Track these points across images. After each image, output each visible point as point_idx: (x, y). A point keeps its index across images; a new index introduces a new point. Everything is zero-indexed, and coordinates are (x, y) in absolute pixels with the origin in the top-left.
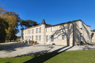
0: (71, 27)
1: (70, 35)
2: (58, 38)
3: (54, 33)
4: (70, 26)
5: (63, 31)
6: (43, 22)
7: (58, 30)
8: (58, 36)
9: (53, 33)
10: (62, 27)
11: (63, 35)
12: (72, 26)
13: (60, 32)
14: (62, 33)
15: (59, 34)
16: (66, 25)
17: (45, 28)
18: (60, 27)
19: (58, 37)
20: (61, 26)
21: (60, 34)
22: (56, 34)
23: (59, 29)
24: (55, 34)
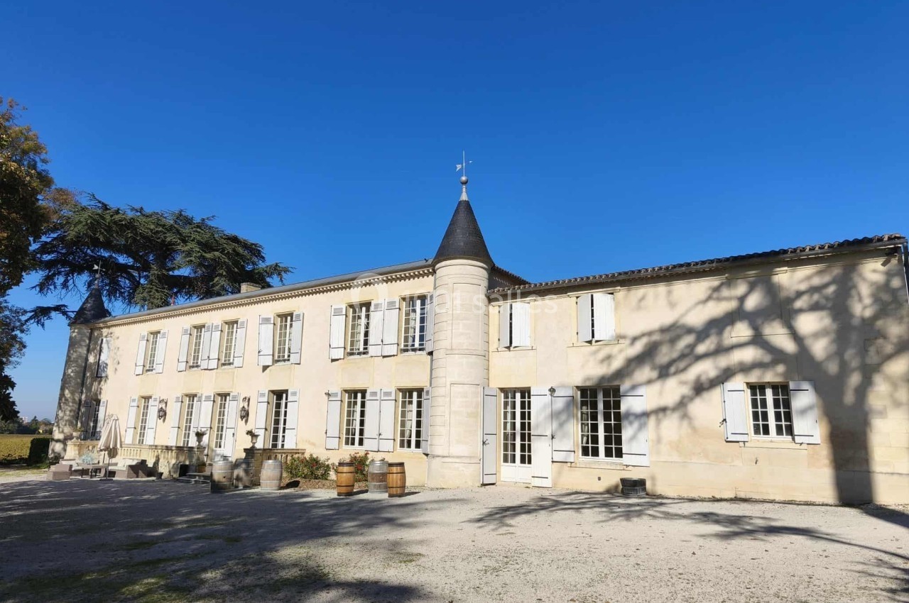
0: (876, 298)
1: (867, 383)
2: (685, 416)
3: (617, 364)
4: (865, 290)
5: (758, 340)
6: (461, 239)
7: (689, 330)
8: (686, 390)
9: (609, 358)
10: (742, 299)
11: (769, 377)
12: (886, 287)
13: (720, 350)
14: (749, 354)
15: (706, 369)
16: (804, 272)
17: (490, 300)
18: (717, 289)
19: (682, 404)
20: (729, 283)
21: (713, 373)
22: (664, 372)
23: (697, 318)
24: (645, 373)
